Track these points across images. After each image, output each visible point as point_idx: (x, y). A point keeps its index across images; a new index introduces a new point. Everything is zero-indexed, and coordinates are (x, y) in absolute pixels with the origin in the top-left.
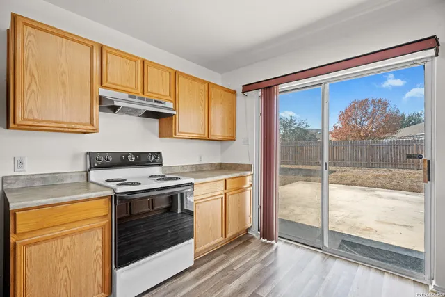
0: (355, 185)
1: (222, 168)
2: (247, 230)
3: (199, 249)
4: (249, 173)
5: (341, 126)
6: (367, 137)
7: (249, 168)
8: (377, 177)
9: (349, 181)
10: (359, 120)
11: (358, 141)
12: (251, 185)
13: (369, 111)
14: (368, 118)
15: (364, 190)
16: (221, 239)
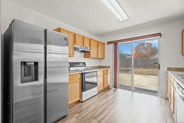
0: (140, 74)
1: (100, 67)
2: (109, 86)
3: (98, 90)
4: (110, 69)
5: (135, 53)
6: (144, 57)
7: (109, 67)
8: (148, 71)
9: (138, 73)
10: (141, 50)
11: (141, 58)
12: (110, 73)
13: (145, 47)
14: (145, 50)
15: (143, 76)
16: (103, 88)
